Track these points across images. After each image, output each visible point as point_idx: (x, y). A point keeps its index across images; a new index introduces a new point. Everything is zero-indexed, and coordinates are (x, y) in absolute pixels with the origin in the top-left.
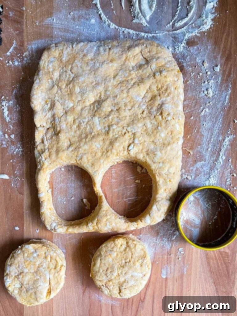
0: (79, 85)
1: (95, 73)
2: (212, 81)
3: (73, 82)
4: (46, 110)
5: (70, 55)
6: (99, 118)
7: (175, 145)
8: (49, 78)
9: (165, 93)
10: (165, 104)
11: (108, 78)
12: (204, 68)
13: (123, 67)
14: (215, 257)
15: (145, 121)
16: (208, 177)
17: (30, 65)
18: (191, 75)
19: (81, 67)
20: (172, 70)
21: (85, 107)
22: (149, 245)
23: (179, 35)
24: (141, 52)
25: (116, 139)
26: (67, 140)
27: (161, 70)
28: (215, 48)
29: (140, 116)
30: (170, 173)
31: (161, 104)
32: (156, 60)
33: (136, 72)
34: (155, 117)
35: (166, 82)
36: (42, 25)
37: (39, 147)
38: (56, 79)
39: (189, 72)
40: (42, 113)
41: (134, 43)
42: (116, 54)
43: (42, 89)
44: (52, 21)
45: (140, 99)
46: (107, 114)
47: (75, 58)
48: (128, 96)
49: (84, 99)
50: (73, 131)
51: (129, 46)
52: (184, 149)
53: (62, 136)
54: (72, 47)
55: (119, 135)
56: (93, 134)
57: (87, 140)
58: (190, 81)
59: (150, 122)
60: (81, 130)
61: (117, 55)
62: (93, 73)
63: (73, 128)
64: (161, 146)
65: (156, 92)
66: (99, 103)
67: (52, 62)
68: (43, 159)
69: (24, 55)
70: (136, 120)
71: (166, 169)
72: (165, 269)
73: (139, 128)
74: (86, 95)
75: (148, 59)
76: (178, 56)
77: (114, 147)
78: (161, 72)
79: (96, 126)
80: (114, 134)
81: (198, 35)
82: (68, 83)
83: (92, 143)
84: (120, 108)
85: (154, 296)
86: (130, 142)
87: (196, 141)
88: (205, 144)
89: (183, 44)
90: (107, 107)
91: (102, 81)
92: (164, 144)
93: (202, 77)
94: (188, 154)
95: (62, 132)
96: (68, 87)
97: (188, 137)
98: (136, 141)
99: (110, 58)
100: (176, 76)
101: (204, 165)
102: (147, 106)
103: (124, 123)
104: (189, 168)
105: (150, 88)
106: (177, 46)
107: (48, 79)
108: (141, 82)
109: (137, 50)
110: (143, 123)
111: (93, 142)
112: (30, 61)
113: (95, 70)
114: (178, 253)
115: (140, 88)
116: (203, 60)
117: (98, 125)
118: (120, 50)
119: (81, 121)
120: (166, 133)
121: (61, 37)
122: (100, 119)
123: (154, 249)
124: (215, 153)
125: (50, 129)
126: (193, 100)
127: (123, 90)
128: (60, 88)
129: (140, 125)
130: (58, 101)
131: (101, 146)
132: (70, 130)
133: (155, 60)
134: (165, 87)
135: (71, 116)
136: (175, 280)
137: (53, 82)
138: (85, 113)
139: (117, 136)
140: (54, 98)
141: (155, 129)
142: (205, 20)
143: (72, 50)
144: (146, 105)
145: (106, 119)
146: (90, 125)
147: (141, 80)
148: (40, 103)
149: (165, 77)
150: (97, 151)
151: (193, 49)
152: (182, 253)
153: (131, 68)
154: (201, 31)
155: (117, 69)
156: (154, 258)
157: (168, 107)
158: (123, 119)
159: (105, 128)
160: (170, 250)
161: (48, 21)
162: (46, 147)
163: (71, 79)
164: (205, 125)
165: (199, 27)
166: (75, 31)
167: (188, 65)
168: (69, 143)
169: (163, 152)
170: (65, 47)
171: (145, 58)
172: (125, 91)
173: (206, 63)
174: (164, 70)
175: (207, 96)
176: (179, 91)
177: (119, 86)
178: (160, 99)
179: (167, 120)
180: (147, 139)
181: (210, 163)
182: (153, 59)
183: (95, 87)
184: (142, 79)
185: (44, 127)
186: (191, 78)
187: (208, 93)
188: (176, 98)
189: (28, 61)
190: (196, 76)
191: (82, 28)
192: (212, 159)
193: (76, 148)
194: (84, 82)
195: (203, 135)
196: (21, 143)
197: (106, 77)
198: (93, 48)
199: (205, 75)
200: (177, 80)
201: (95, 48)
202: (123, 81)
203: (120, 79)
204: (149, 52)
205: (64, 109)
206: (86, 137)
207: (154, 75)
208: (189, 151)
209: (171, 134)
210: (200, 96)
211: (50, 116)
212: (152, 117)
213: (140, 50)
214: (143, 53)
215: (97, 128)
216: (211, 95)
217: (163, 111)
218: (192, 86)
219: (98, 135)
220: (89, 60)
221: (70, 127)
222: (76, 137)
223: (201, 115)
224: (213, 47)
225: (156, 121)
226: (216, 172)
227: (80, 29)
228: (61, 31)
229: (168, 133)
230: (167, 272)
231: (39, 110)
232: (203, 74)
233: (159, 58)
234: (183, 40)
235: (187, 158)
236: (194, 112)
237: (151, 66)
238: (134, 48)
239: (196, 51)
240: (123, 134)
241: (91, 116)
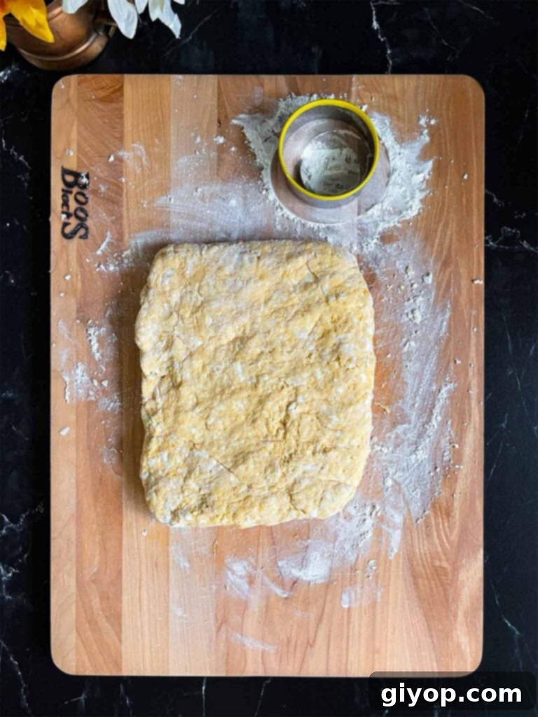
0: (212, 314)
1: (235, 297)
2: (420, 299)
3: (202, 308)
4: (160, 349)
5: (197, 266)
6: (242, 363)
7: (359, 406)
8: (165, 300)
9: (344, 327)
10: (344, 343)
11: (255, 304)
12: (408, 277)
13: (279, 287)
14: (427, 574)
15: (314, 368)
16: (414, 449)
17: (134, 270)
18: (387, 289)
19: (215, 287)
20: (355, 291)
21: (221, 346)
22: (322, 556)
23: (369, 226)
24: (307, 263)
25: (268, 396)
26: (192, 396)
27: (338, 292)
28: (425, 246)
29: (305, 362)
30: (352, 446)
31: (338, 343)
32: (331, 277)
33: (300, 295)
34: (328, 363)
35: (345, 310)
36: (153, 207)
37: (149, 406)
38: (176, 304)
39: (384, 285)
40: (154, 354)
41: (296, 249)
42: (268, 266)
43: (154, 318)
44: (168, 201)
45: (305, 336)
46: (255, 358)
47: (204, 272)
48: (286, 332)
49: (219, 334)
50: (202, 381)
51: (289, 253)
52: (376, 404)
53: (185, 391)
54: (201, 254)
55: (273, 390)
56: (233, 388)
57: (224, 397)
58: (385, 299)
59: (321, 370)
60: (215, 381)
61: (270, 268)
62: (233, 295)
63: (201, 378)
64: (338, 407)
65: (330, 326)
66: (242, 341)
67: (169, 276)
68: (154, 424)
69: (123, 256)
70: (299, 367)
71: (347, 441)
72: (347, 593)
73: (304, 380)
74: (222, 330)
75: (318, 275)
76: (367, 259)
77: (265, 407)
78: (337, 296)
79: (238, 375)
80: (266, 388)
81: (399, 225)
82: (195, 310)
83: (231, 403)
84: (274, 349)
85: (330, 636)
86: (291, 400)
87: (395, 391)
88: (409, 397)
89: (375, 241)
90: (254, 348)
91: (247, 308)
92: (343, 404)
93: (405, 292)
94: (383, 413)
95: (184, 385)
96: (194, 316)
97: (383, 386)
98: (300, 399)
99: (260, 272)
100: (362, 299)
101: (409, 429)
102: (316, 346)
103: (280, 372)
104: (385, 434)
105: (320, 319)
106: (366, 243)
107: (163, 303)
108: (305, 311)
109: (301, 261)
110: (310, 371)
111: (233, 402)
112: (133, 265)
113: (235, 293)
114: (368, 568)
115: (305, 320)
116: (406, 264)
117: (241, 373)
118: (274, 261)
119: (215, 369)
120: (346, 386)
121: (183, 226)
122: (244, 366)
123: (330, 562)
124: (426, 412)
125: (166, 378)
126: (391, 328)
127: (279, 323)
128: (182, 318)
129: (306, 375)
130: (178, 337)
131: (245, 406)
132: (196, 380)
133: (328, 277)
134: (344, 318)
135: (198, 359)
136: (363, 611)
137: (170, 307)
138: (221, 355)
139: (270, 391)
140: (173, 332)
141: (329, 382)
142: (410, 203)
143: (200, 260)
144: (315, 344)
145: (253, 366)
146: (228, 374)
147: (307, 307)
148: (150, 339)
149: (344, 303)
150: (240, 413)
151: (391, 249)
152: (374, 568)
153: (292, 289)
154: (404, 219)
155: (269, 290)
156: (330, 576)
157: (349, 349)
158: (280, 365)
159: (251, 378)
160: (355, 563)
161: (161, 201)
162: (159, 406)
163: (199, 303)
164: (409, 368)
165: (401, 212)
166: (204, 217)
167: (384, 273)
168: (195, 400)
169: (342, 415)
170: (189, 254)
171: (313, 274)
172: (282, 324)
173: (411, 270)
174: (343, 292)
175: (412, 321)
176: (367, 321)
177: (273, 317)
178: (337, 336)
179: (348, 369)
180: (316, 396)
181: (418, 426)
182: (326, 275)
183: (236, 318)
184: (309, 306)
185: (156, 374)
186: (387, 293)
187: (413, 317)
188: (361, 334)
189: (130, 265)
190: (396, 291)
191: (215, 213)
192: (421, 420)
193: (206, 409)
194: (219, 309)
195: (406, 383)
196: (118, 393)
197: (253, 304)
198: (233, 255)
199: (409, 289)
200: (364, 306)
201: (236, 256)
202: (279, 309)
203: (275, 306)
204: (320, 264)
205: (187, 349)
206: (222, 392)
207: (327, 301)
208: (384, 407)
209: (354, 389)
210: (402, 321)
211: (165, 359)
212: (325, 363)
213: (305, 261)
214: (310, 265)
215: (239, 379)
216: (419, 319)
217: (341, 354)
218: (390, 307)
219: (241, 389)
220: (226, 275)
221: (197, 376)
222: (206, 393)
223: (403, 352)
224: (423, 245)
225: (331, 369)
226: (427, 440)
227: (212, 215)
228: (182, 217)
229: (349, 388)
230: (350, 599)
231: (149, 349)
232: (407, 287)
233: (334, 273)
234: (374, 234)
235: (382, 418)
236: (392, 346)
237: (322, 287)
238: (297, 257)
239: (395, 250)
240: (279, 388)
241: (230, 360)
